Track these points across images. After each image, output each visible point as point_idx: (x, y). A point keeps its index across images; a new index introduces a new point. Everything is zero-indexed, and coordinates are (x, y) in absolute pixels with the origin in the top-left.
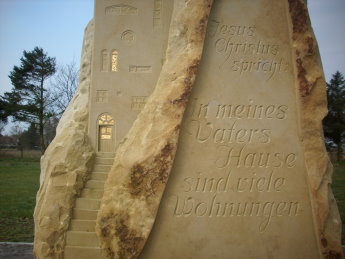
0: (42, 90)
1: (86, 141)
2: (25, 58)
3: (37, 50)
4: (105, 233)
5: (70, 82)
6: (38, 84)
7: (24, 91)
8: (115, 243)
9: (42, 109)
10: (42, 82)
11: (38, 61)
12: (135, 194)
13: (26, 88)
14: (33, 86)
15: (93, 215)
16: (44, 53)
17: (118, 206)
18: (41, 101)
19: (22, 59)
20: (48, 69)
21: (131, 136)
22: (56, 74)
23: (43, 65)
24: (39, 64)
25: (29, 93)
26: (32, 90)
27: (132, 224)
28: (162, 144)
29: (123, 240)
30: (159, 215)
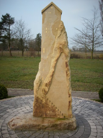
0: (9, 30)
1: (40, 80)
2: (3, 18)
3: (7, 14)
4: (43, 91)
5: (20, 27)
6: (8, 28)
7: (2, 30)
8: (44, 92)
9: (10, 37)
10: (9, 27)
11: (8, 19)
12: (46, 87)
13: (3, 29)
14: (6, 28)
15: (41, 89)
16: (10, 16)
17: (44, 88)
18: (9, 34)
19: (2, 18)
20: (11, 22)
21: (46, 79)
22: (15, 24)
23: (10, 20)
24: (8, 20)
25: (5, 31)
26: (5, 30)
27: (46, 90)
28: (49, 81)
29: (45, 92)
30: (49, 89)
